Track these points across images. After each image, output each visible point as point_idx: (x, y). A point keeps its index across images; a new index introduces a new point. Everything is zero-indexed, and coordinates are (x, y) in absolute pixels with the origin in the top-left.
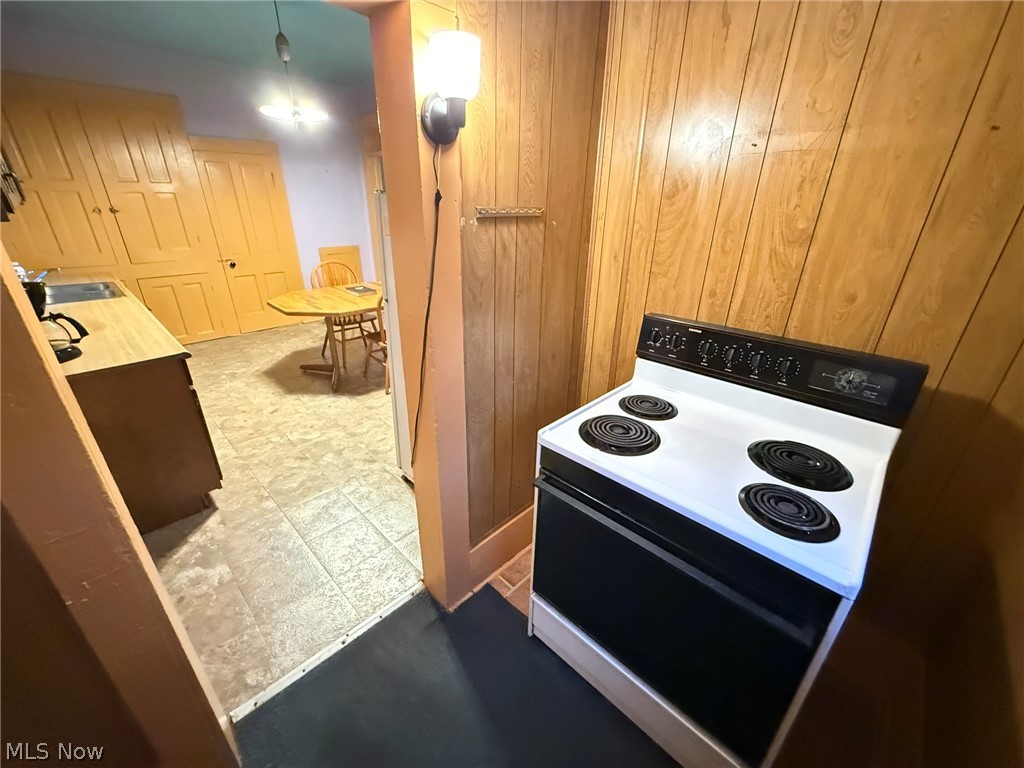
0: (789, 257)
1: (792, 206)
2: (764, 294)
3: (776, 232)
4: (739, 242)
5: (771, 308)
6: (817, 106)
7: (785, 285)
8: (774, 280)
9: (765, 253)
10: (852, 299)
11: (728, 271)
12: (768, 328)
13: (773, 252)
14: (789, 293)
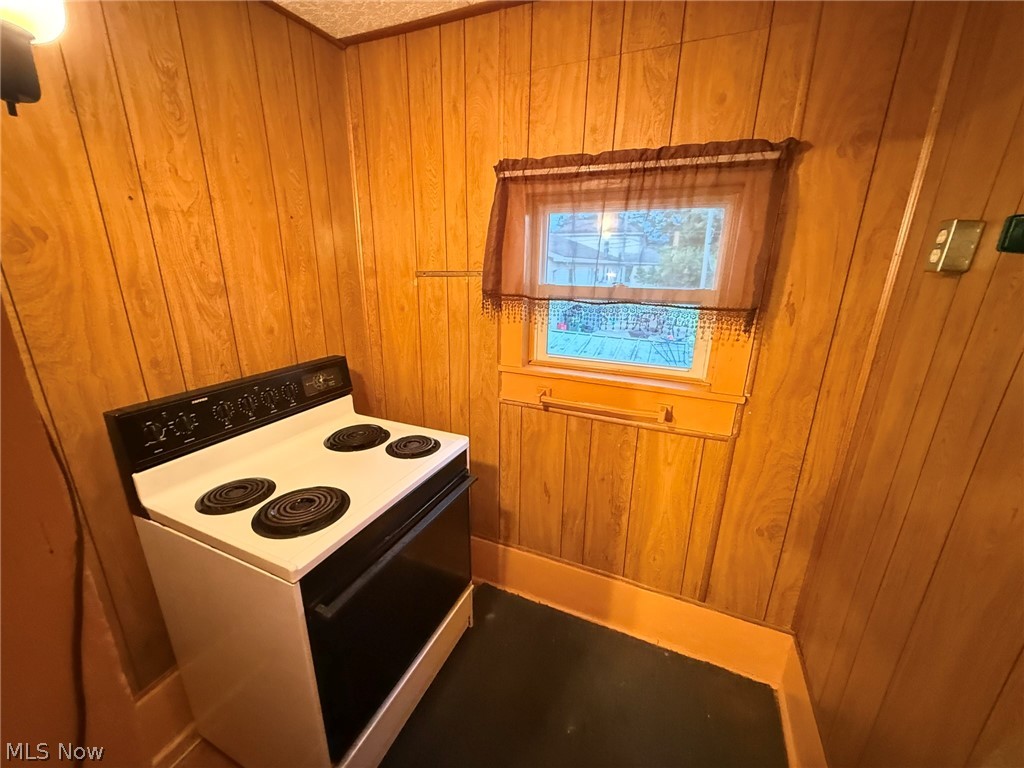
0: (216, 308)
1: (198, 262)
2: (210, 346)
3: (195, 287)
4: (160, 301)
5: (221, 357)
6: (179, 173)
7: (223, 333)
8: (213, 332)
9: (192, 307)
10: (271, 331)
11: (162, 334)
12: (226, 375)
13: (200, 307)
14: (229, 340)
